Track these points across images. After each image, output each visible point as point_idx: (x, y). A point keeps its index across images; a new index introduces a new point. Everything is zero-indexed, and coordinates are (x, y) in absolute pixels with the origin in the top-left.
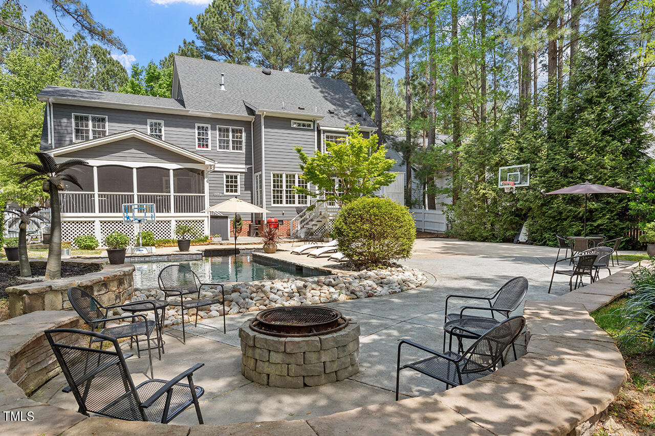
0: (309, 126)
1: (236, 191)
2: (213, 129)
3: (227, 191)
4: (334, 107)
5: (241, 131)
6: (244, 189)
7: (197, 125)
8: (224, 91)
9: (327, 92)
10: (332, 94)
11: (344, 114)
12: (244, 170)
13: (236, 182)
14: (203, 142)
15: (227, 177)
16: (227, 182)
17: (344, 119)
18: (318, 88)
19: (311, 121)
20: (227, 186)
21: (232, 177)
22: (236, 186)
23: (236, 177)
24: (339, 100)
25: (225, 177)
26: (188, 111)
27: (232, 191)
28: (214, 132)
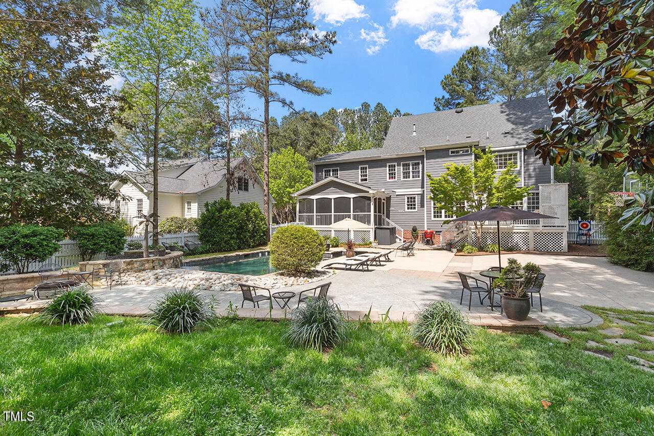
0: (467, 151)
1: (415, 208)
2: (399, 165)
3: (408, 208)
4: (514, 126)
5: (418, 164)
6: (420, 207)
7: (388, 164)
8: (414, 136)
9: (512, 114)
10: (520, 114)
11: (521, 131)
12: (420, 193)
13: (414, 201)
14: (392, 176)
15: (408, 198)
16: (408, 202)
17: (519, 136)
18: (505, 112)
19: (467, 147)
20: (408, 205)
21: (411, 198)
22: (415, 205)
23: (414, 198)
24: (524, 118)
25: (406, 198)
26: (381, 156)
27: (411, 208)
28: (399, 167)
